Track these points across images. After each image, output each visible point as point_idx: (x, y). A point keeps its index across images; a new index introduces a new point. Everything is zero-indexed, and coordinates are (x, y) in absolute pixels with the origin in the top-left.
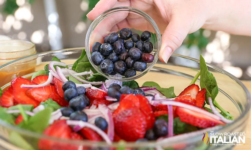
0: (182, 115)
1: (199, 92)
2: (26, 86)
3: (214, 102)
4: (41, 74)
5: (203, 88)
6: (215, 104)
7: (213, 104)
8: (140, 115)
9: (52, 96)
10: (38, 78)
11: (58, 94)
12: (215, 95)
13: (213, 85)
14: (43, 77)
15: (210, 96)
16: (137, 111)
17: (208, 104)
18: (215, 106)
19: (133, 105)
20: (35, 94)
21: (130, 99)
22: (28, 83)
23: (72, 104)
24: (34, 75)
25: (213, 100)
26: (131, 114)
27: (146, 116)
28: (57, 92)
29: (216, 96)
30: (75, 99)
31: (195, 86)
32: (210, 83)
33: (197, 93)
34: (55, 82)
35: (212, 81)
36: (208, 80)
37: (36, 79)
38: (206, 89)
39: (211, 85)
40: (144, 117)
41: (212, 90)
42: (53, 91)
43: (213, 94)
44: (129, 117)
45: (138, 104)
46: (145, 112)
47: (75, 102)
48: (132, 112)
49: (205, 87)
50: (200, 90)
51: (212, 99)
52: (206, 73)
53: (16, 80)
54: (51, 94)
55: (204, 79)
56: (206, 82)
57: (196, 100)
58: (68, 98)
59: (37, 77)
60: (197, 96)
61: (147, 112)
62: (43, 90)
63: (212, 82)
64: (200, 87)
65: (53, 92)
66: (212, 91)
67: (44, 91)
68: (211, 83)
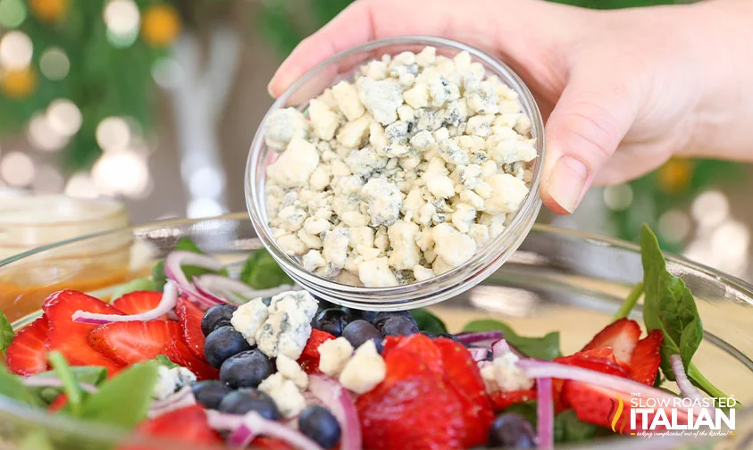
0: (581, 398)
1: (640, 343)
2: (88, 315)
3: (689, 370)
4: (140, 289)
5: (651, 329)
6: (695, 378)
7: (689, 377)
8: (444, 398)
9: (170, 350)
10: (132, 299)
11: (187, 344)
12: (690, 345)
13: (684, 315)
14: (147, 297)
15: (675, 353)
16: (433, 384)
17: (672, 377)
18: (694, 383)
19: (422, 367)
20: (116, 340)
21: (414, 348)
22: (97, 308)
23: (231, 370)
24: (117, 292)
25: (686, 363)
26: (414, 394)
27: (466, 405)
28: (183, 340)
29: (695, 349)
30: (239, 357)
31: (628, 323)
32: (676, 311)
33: (634, 346)
34: (182, 310)
35: (680, 302)
36: (669, 300)
37: (123, 301)
38: (663, 330)
39: (678, 317)
40: (458, 405)
41: (683, 332)
42: (174, 336)
43: (687, 345)
44: (407, 402)
45: (437, 365)
46: (462, 392)
47: (239, 366)
48: (419, 388)
49: (661, 326)
50: (644, 335)
51: (683, 361)
52: (660, 278)
53: (59, 297)
54: (166, 346)
55: (656, 302)
56: (663, 308)
57: (629, 364)
58: (216, 356)
59: (126, 296)
60: (634, 354)
61: (468, 392)
62: (144, 333)
63: (681, 305)
64: (643, 328)
65: (174, 340)
66: (680, 335)
67: (147, 335)
68: (679, 310)
